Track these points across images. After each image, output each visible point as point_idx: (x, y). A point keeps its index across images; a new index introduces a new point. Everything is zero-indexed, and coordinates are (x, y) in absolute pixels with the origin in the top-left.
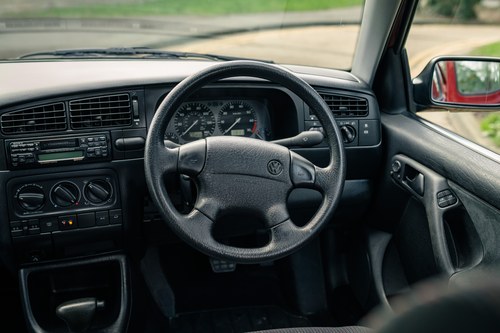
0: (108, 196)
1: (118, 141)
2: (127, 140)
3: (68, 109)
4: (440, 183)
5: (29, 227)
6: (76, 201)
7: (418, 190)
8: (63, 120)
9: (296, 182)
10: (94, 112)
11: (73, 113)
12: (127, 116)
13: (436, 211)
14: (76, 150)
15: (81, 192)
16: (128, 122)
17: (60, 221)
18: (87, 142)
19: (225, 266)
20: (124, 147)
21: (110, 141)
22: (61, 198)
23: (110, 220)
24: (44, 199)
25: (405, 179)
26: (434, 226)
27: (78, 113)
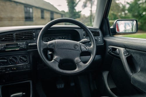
0: (26, 61)
1: (29, 44)
2: (32, 44)
3: (14, 35)
4: (124, 50)
5: (2, 70)
6: (16, 62)
7: (117, 54)
8: (13, 38)
9: (82, 51)
10: (22, 36)
11: (16, 36)
12: (32, 37)
13: (124, 58)
14: (17, 47)
15: (18, 59)
16: (32, 39)
17: (12, 68)
18: (20, 44)
19: (61, 86)
20: (31, 46)
21: (27, 44)
22: (12, 61)
23: (27, 68)
24: (7, 61)
25: (112, 52)
26: (124, 62)
27: (18, 36)
